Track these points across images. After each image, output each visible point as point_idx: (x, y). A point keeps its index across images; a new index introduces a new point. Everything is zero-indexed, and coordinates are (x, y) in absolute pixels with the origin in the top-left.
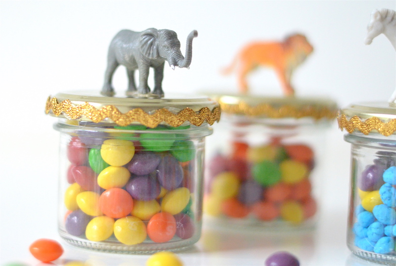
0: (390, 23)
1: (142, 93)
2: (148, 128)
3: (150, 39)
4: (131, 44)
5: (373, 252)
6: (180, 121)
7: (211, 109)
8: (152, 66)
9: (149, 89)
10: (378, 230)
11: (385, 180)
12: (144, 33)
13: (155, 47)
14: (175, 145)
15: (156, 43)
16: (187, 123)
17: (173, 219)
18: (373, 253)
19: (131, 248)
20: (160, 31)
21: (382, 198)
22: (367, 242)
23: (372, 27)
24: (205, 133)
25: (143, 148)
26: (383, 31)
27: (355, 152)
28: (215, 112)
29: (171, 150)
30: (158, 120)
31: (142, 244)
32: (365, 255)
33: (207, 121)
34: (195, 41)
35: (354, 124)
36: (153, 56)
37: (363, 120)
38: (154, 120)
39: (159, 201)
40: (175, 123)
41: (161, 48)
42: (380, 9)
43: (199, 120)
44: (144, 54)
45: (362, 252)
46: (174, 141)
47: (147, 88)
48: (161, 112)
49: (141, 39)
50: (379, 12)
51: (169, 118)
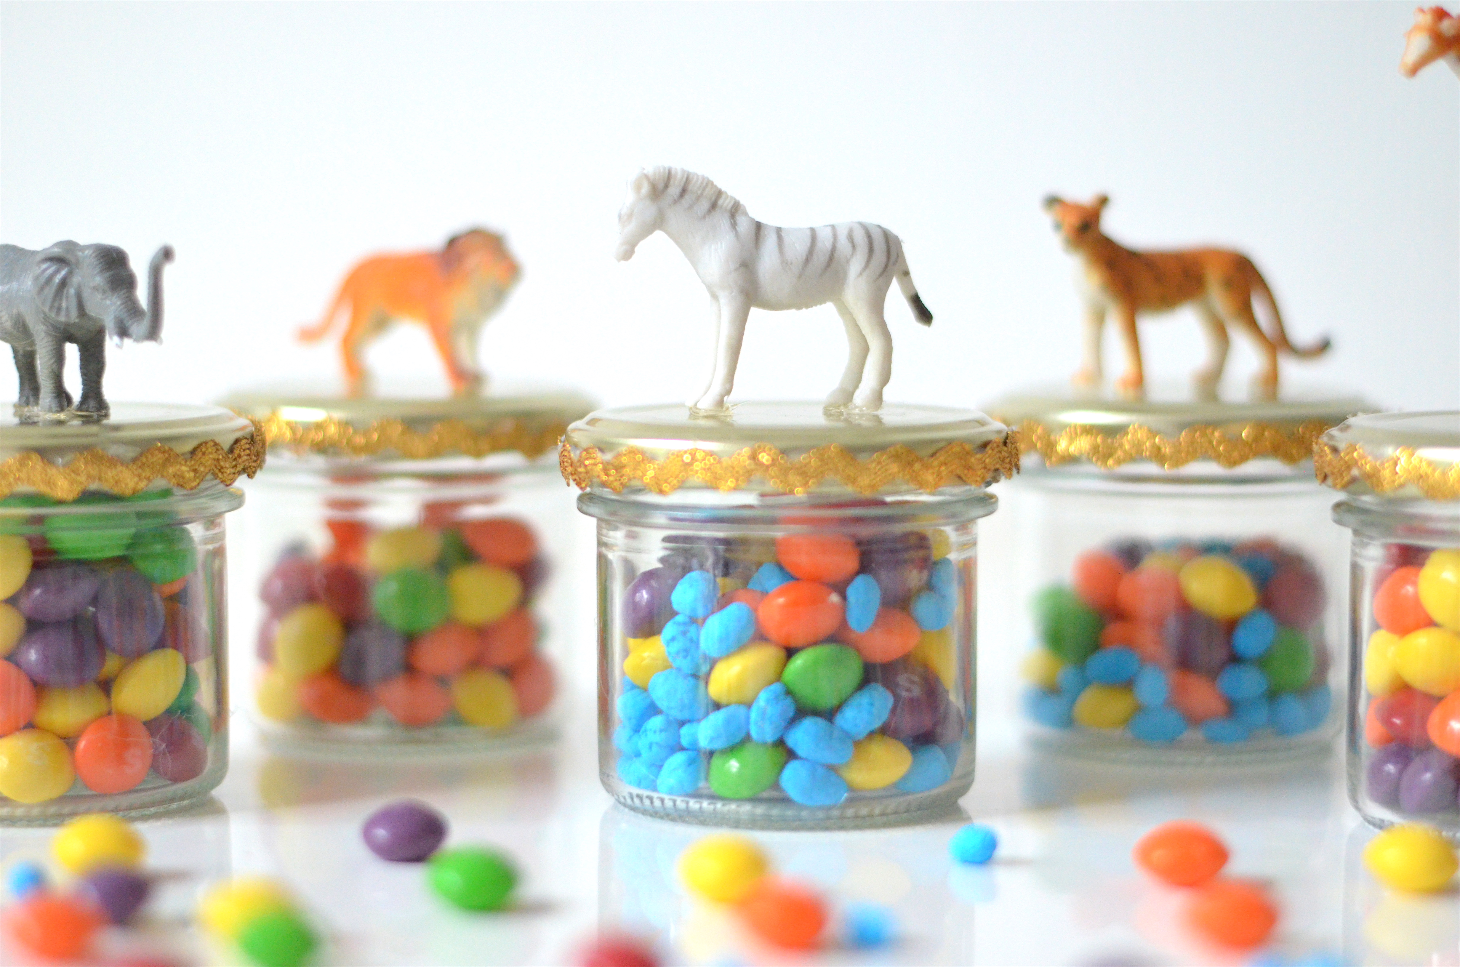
0: (675, 202)
1: (50, 410)
2: (60, 502)
3: (57, 272)
4: (15, 285)
5: (655, 789)
6: (141, 480)
7: (226, 446)
8: (71, 339)
9: (69, 399)
10: (663, 735)
11: (675, 606)
12: (43, 256)
13: (72, 291)
14: (136, 541)
15: (76, 280)
16: (160, 483)
17: (143, 732)
18: (655, 795)
19: (35, 812)
20: (84, 248)
21: (669, 653)
22: (640, 768)
23: (630, 215)
24: (220, 505)
25: (54, 552)
26: (658, 223)
27: (605, 539)
28: (237, 452)
29: (126, 553)
30: (83, 478)
31: (62, 799)
32: (637, 801)
33: (215, 476)
34: (168, 271)
35: (589, 468)
36: (68, 315)
37: (608, 457)
38: (72, 482)
39: (106, 686)
40: (127, 484)
41: (86, 294)
42: (650, 170)
43: (192, 474)
44: (46, 310)
45: (631, 796)
46: (132, 531)
47: (62, 396)
48: (89, 457)
49: (38, 271)
50: (646, 177)
51: (110, 474)
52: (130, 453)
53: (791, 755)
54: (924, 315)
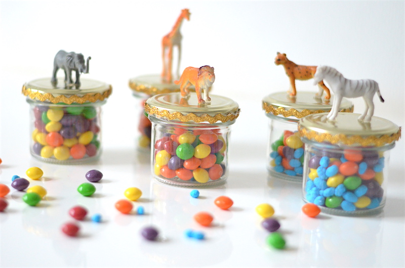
3: (70, 59)
6: (84, 101)
39: (78, 138)
43: (94, 99)
49: (67, 57)
51: (78, 100)
52: (82, 95)
53: (344, 200)
54: (383, 100)
